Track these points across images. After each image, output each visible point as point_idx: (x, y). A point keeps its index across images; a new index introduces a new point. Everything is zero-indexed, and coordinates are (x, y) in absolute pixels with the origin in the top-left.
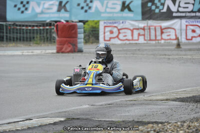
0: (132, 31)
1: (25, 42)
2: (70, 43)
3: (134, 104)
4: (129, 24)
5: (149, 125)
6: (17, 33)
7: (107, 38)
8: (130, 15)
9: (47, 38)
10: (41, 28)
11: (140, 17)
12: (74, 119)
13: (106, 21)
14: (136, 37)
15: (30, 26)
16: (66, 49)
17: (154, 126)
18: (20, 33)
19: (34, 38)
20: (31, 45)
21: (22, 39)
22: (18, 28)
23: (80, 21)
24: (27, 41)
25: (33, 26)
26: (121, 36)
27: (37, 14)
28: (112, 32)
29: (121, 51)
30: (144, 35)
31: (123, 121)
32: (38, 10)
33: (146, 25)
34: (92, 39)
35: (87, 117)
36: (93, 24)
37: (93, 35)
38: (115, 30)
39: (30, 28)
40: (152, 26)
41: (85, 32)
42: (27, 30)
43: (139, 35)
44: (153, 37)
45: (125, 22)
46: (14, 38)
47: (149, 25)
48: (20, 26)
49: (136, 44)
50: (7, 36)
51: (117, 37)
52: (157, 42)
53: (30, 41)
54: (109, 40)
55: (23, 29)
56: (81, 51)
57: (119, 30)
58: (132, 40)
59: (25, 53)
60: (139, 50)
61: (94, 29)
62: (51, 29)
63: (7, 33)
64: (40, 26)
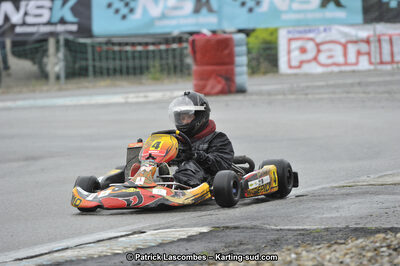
0: (345, 46)
1: (132, 77)
2: (221, 76)
3: (347, 195)
4: (338, 32)
5: (378, 235)
6: (114, 59)
7: (294, 63)
8: (340, 14)
9: (175, 67)
10: (163, 47)
11: (359, 18)
12: (227, 227)
13: (291, 29)
14: (352, 57)
15: (140, 44)
16: (212, 88)
17: (388, 237)
18: (121, 59)
19: (148, 68)
20: (144, 81)
21: (124, 70)
22: (117, 48)
23: (240, 31)
24: (135, 74)
25: (147, 44)
26: (322, 58)
27: (152, 21)
28: (303, 50)
29: (322, 87)
30: (369, 54)
31: (327, 230)
32: (155, 11)
33: (371, 33)
34: (264, 65)
35: (254, 223)
36: (265, 36)
37: (266, 57)
38: (310, 46)
39: (139, 48)
40: (384, 35)
41: (249, 52)
42: (134, 52)
43: (359, 53)
44: (387, 57)
45: (330, 29)
46: (108, 69)
47: (378, 33)
48: (120, 44)
49: (354, 72)
50: (94, 67)
51: (315, 59)
52: (395, 66)
53: (141, 73)
54: (299, 67)
55: (126, 52)
56: (242, 91)
57: (318, 45)
58: (346, 64)
59: (132, 98)
60: (359, 84)
61: (268, 46)
62: (182, 49)
63: (94, 60)
64: (160, 43)
